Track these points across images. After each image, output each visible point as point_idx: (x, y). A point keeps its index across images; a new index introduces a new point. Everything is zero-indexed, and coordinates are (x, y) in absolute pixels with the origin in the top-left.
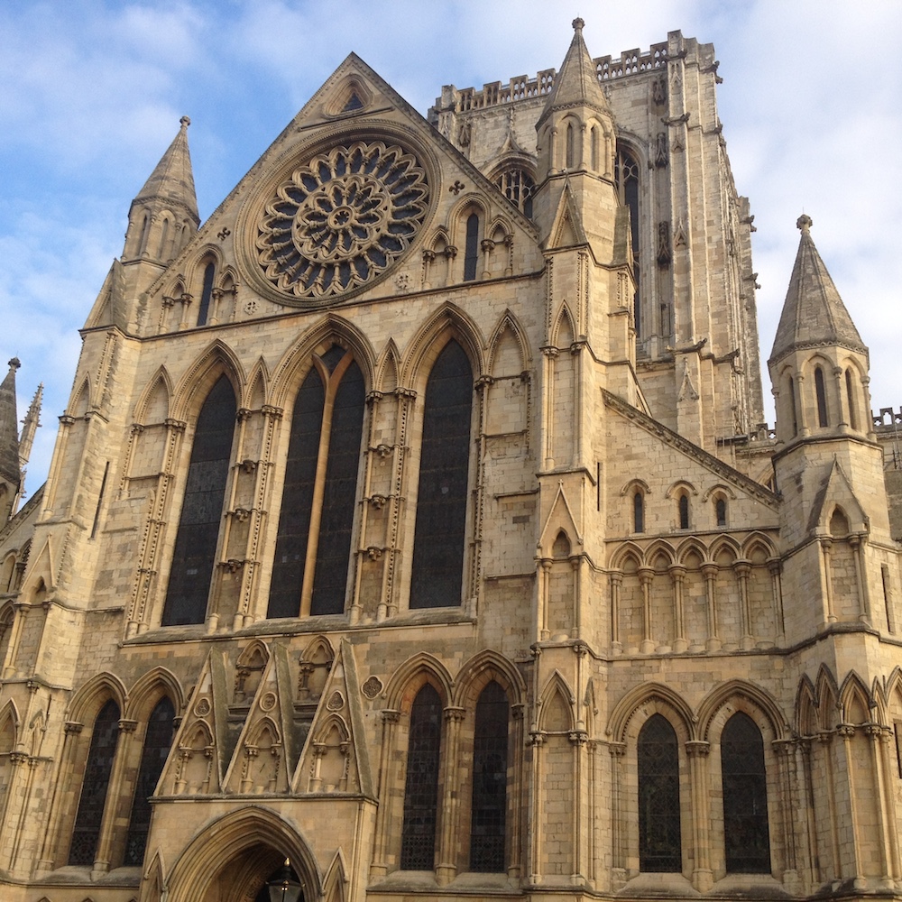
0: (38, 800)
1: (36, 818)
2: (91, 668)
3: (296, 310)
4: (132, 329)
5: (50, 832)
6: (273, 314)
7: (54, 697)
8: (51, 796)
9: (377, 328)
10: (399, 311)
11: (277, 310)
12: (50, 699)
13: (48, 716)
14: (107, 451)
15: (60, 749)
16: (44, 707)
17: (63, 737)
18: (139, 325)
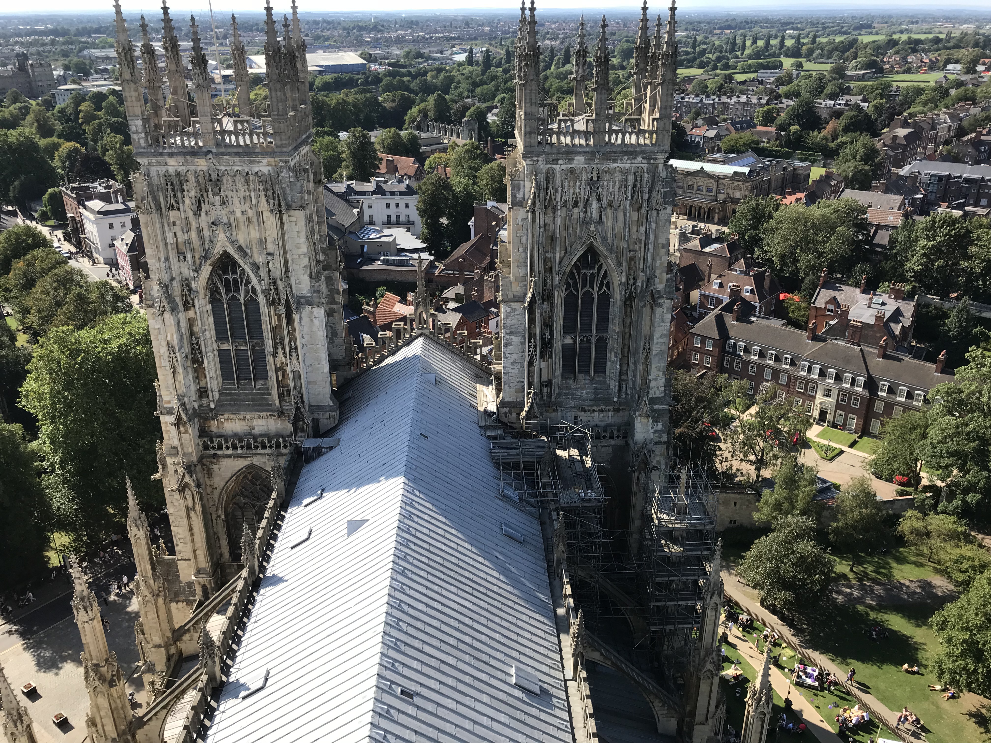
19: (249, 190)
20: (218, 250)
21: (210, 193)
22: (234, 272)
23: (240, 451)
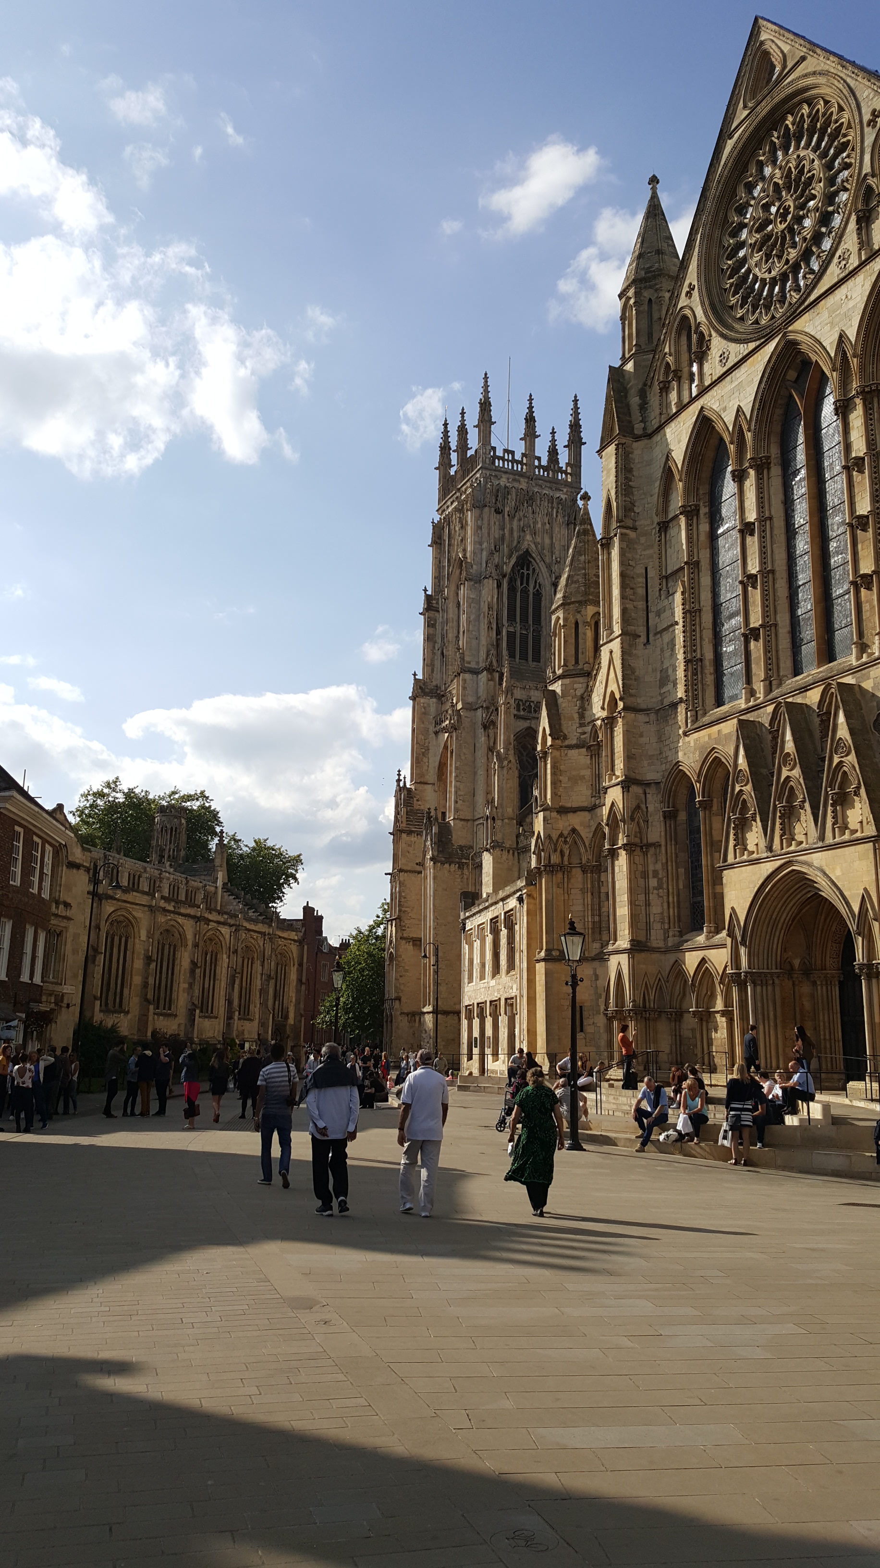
0: (655, 880)
1: (658, 894)
2: (669, 759)
3: (758, 343)
4: (638, 428)
5: (671, 906)
6: (741, 357)
7: (648, 791)
8: (665, 874)
9: (828, 328)
10: (844, 298)
11: (744, 349)
12: (645, 793)
13: (647, 808)
14: (641, 557)
15: (663, 834)
16: (642, 801)
17: (663, 824)
18: (645, 423)
19: (552, 508)
20: (524, 546)
21: (525, 504)
22: (528, 569)
23: (522, 713)
